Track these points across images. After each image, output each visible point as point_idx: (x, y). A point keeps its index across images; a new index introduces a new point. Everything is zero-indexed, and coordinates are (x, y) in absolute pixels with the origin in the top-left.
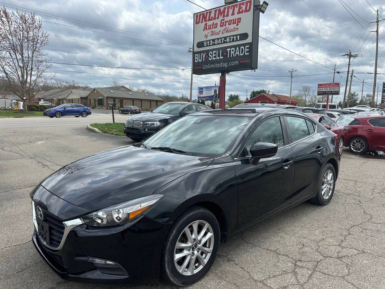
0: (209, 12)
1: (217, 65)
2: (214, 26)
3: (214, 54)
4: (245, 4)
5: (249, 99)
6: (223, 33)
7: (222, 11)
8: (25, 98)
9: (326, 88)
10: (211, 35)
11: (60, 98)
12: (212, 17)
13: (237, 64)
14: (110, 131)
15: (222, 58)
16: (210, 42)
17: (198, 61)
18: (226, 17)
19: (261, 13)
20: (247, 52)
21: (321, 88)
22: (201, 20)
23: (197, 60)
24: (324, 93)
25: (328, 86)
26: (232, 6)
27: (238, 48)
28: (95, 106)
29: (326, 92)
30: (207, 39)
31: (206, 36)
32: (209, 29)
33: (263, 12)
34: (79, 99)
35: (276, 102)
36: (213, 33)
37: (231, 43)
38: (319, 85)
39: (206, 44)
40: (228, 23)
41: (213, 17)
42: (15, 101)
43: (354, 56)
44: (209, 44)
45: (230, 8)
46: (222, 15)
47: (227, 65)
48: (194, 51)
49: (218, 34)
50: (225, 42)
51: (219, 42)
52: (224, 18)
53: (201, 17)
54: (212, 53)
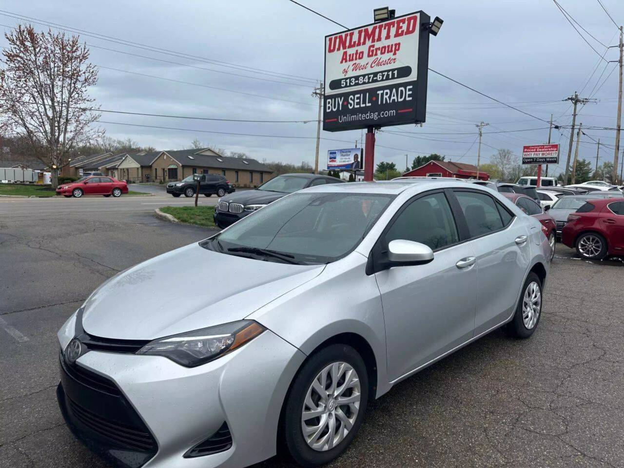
0: (350, 32)
1: (361, 116)
2: (358, 55)
3: (357, 99)
5: (411, 170)
6: (371, 67)
7: (370, 33)
8: (55, 167)
9: (536, 153)
10: (353, 70)
11: (108, 166)
12: (354, 43)
13: (394, 114)
14: (191, 218)
16: (352, 80)
17: (332, 109)
18: (377, 41)
20: (409, 96)
21: (529, 153)
22: (337, 47)
23: (329, 108)
24: (533, 161)
25: (541, 150)
26: (386, 25)
27: (394, 90)
28: (164, 179)
29: (536, 158)
30: (347, 77)
31: (345, 71)
32: (350, 61)
34: (138, 169)
35: (455, 174)
36: (356, 67)
37: (384, 82)
38: (525, 147)
39: (345, 83)
40: (380, 51)
41: (357, 43)
42: (39, 171)
43: (583, 101)
44: (350, 84)
45: (383, 28)
46: (371, 38)
47: (378, 116)
48: (326, 95)
49: (365, 67)
50: (374, 81)
51: (364, 81)
52: (373, 44)
53: (336, 42)
54: (354, 97)
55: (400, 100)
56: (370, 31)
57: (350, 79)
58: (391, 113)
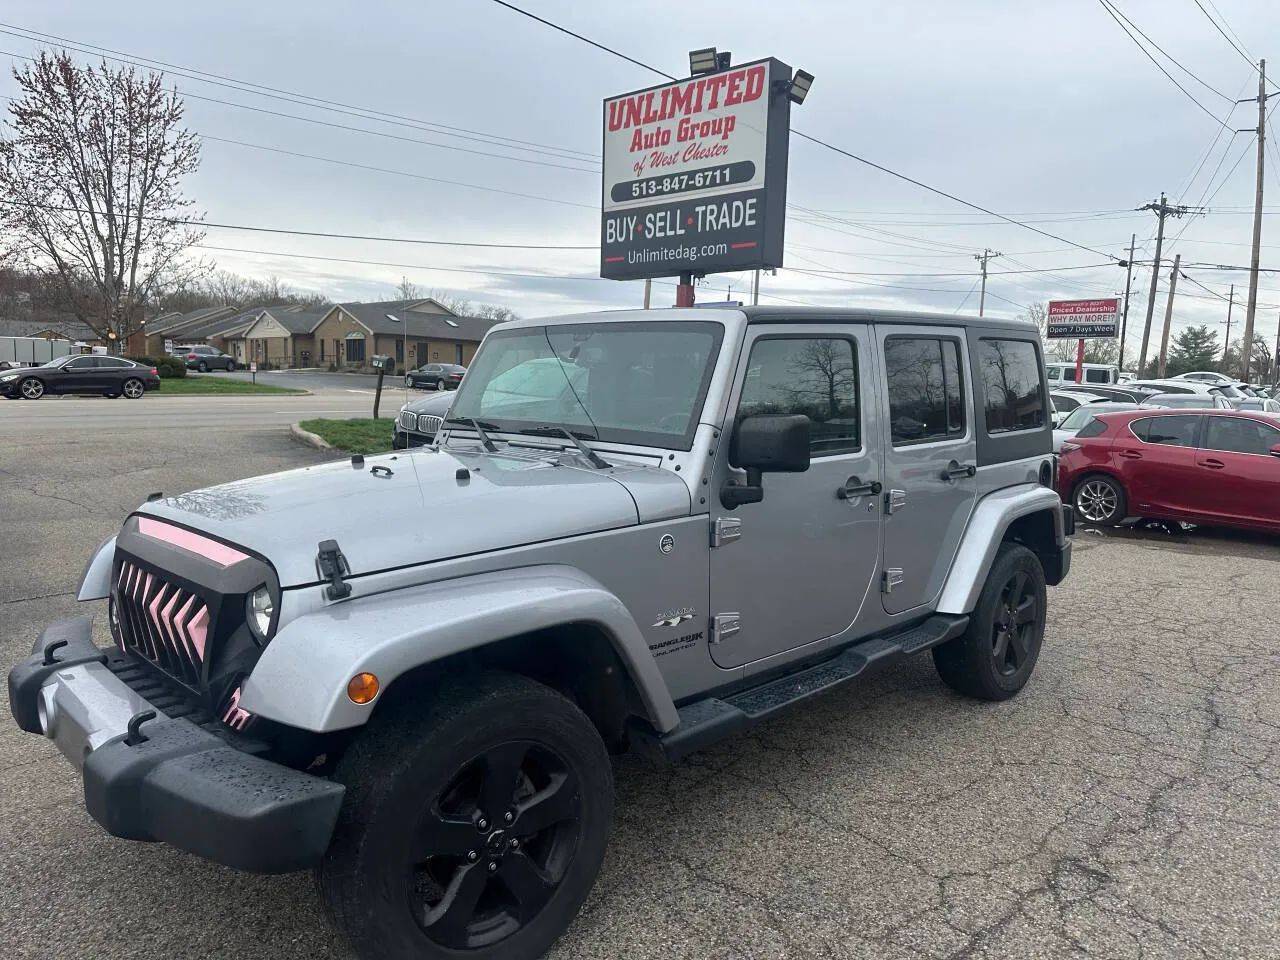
1: (668, 253)
3: (660, 221)
4: (746, 78)
6: (684, 161)
7: (682, 95)
9: (1074, 315)
10: (651, 166)
12: (655, 112)
13: (723, 251)
15: (681, 232)
16: (650, 183)
17: (617, 238)
18: (694, 112)
20: (751, 217)
22: (624, 120)
23: (612, 235)
24: (1069, 332)
25: (1083, 309)
26: (710, 82)
27: (725, 206)
29: (1075, 327)
30: (641, 178)
32: (646, 147)
33: (800, 101)
36: (657, 160)
37: (708, 189)
38: (1053, 305)
39: (638, 190)
40: (699, 131)
41: (659, 114)
43: (1177, 212)
44: (647, 191)
45: (706, 88)
46: (684, 106)
47: (696, 254)
48: (606, 211)
49: (672, 161)
50: (689, 188)
51: (673, 186)
52: (687, 116)
53: (623, 111)
54: (655, 217)
55: (735, 225)
56: (682, 93)
57: (648, 183)
58: (719, 248)
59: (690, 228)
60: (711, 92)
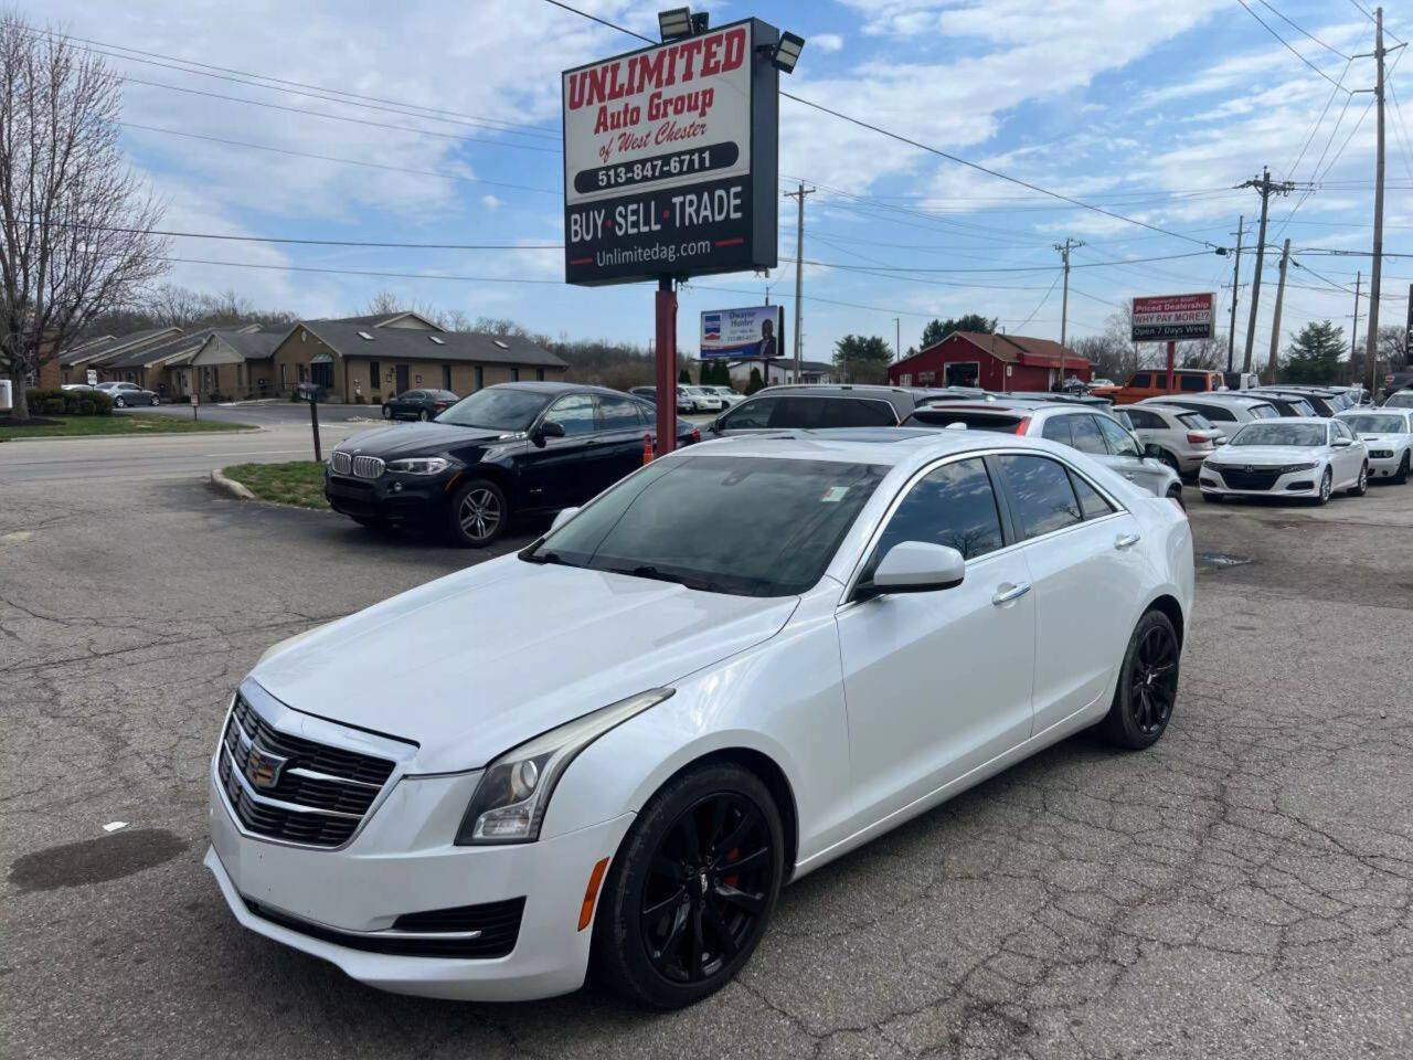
0: (611, 65)
1: (642, 253)
2: (629, 115)
3: (632, 215)
6: (657, 143)
7: (652, 65)
10: (620, 150)
12: (622, 86)
13: (707, 250)
15: (656, 227)
16: (619, 171)
17: (582, 238)
18: (666, 84)
19: (782, 74)
20: (737, 208)
22: (586, 96)
23: (576, 232)
26: (684, 48)
27: (706, 195)
30: (609, 163)
32: (613, 127)
36: (626, 143)
37: (685, 177)
39: (605, 179)
40: (673, 107)
41: (626, 87)
44: (616, 180)
45: (678, 56)
46: (655, 78)
47: (675, 253)
48: (569, 204)
49: (643, 144)
50: (666, 175)
51: (645, 173)
52: (659, 90)
53: (585, 85)
54: (626, 211)
55: (719, 218)
56: (652, 62)
57: (615, 171)
58: (701, 246)
59: (667, 223)
60: (684, 60)
